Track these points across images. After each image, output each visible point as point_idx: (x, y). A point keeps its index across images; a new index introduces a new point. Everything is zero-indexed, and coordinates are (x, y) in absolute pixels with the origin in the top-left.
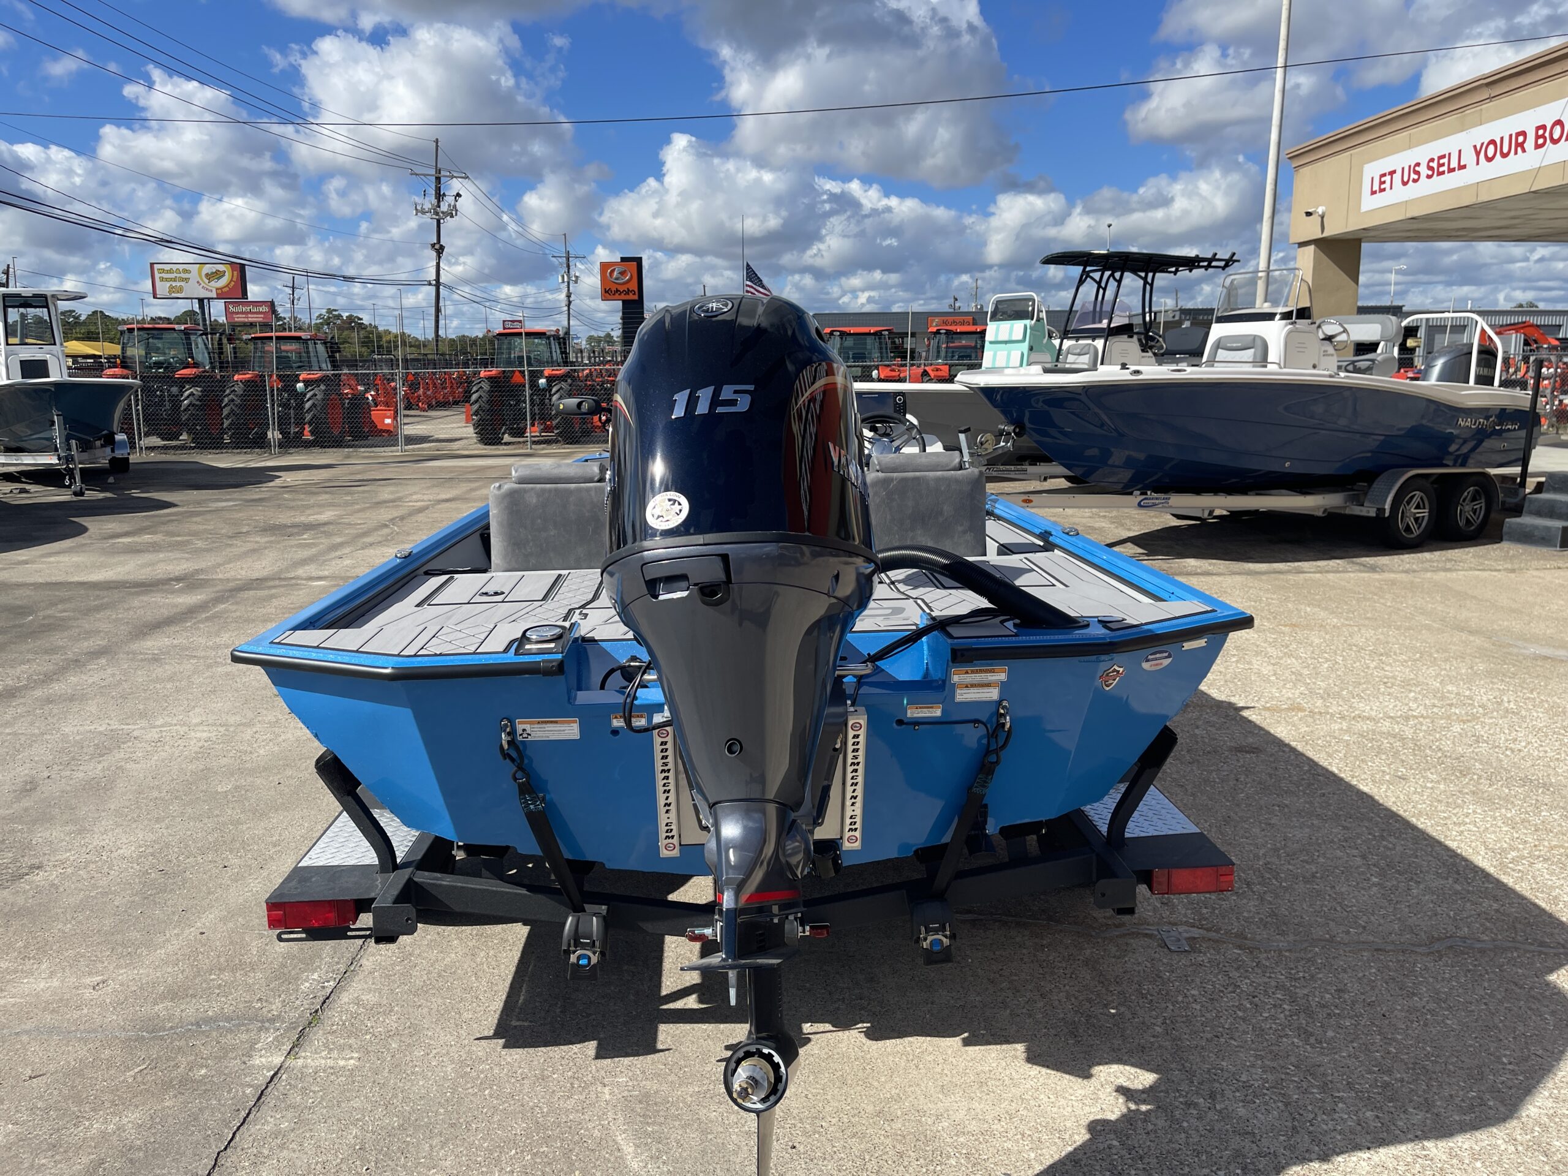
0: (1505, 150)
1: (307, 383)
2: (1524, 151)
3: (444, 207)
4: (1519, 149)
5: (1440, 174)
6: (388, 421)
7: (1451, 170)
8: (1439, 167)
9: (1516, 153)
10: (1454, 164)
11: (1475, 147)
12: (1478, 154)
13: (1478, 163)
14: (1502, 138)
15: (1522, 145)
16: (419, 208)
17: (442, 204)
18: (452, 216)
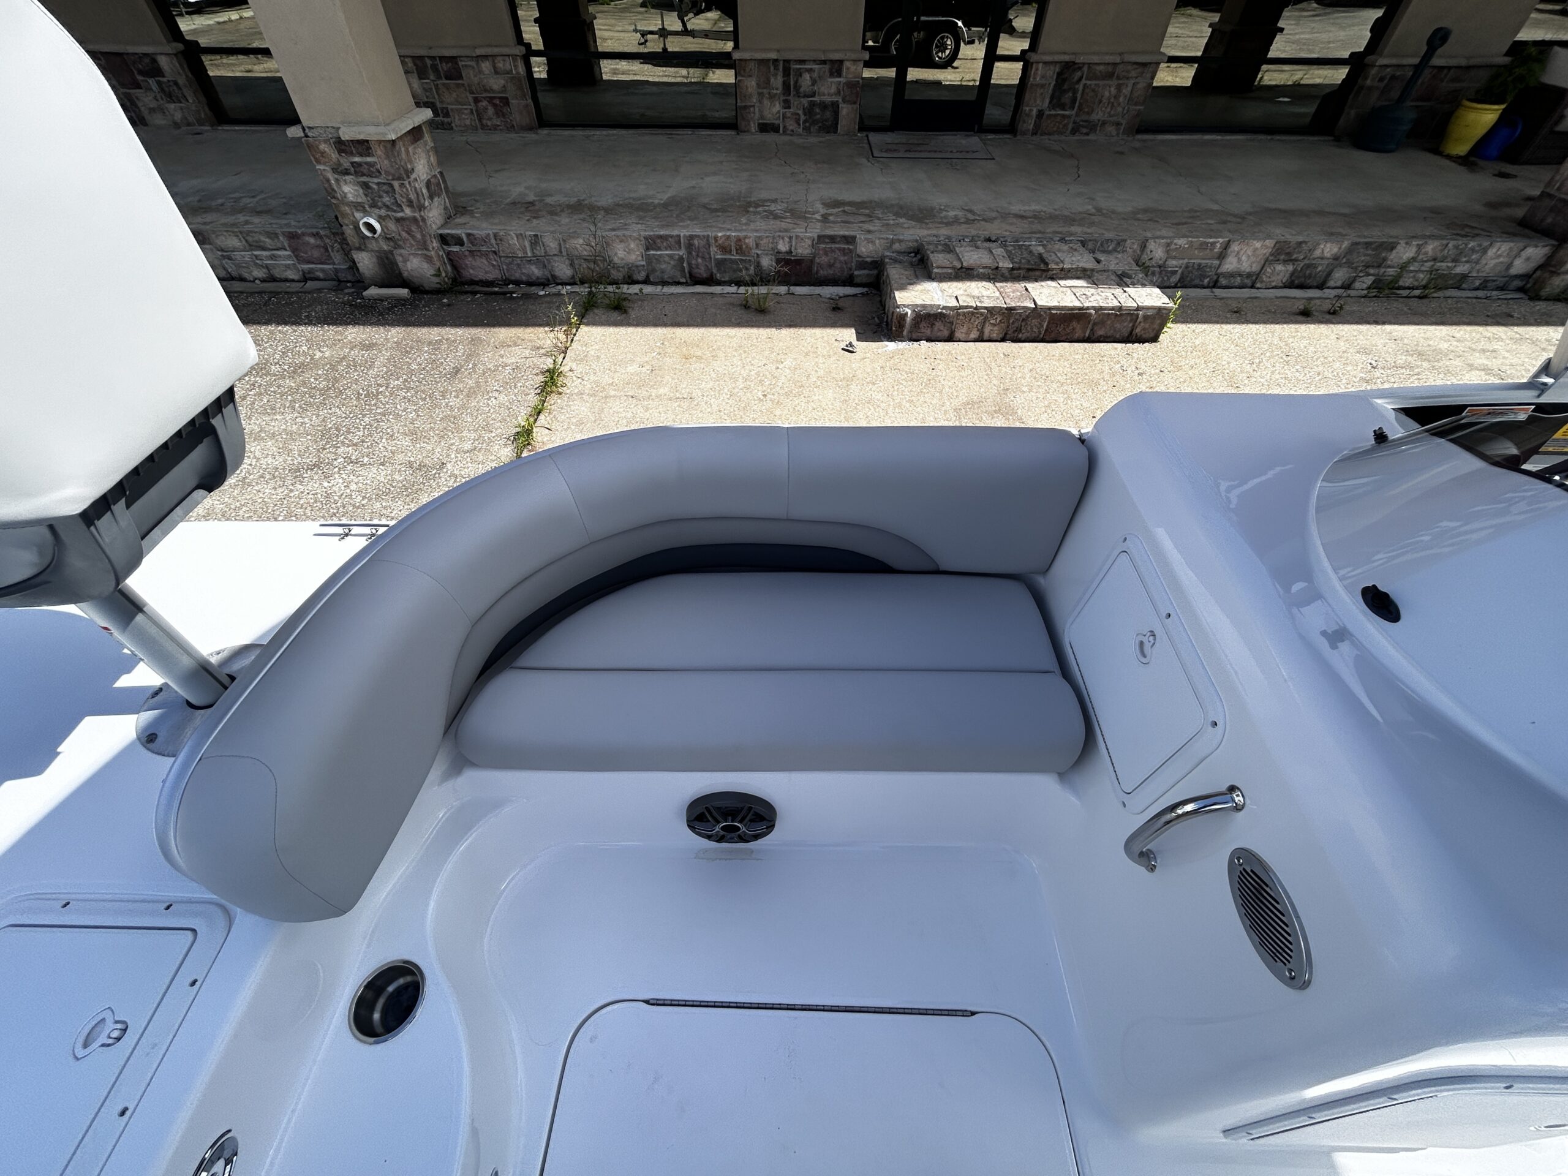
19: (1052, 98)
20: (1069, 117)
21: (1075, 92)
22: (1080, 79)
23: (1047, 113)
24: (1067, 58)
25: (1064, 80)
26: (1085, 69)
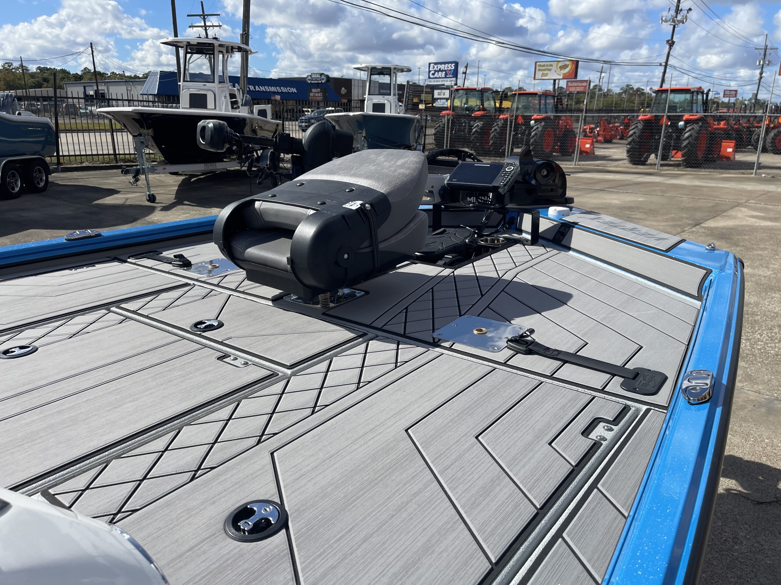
1: (536, 120)
3: (679, 18)
6: (588, 146)
16: (664, 19)
17: (679, 15)
18: (683, 23)
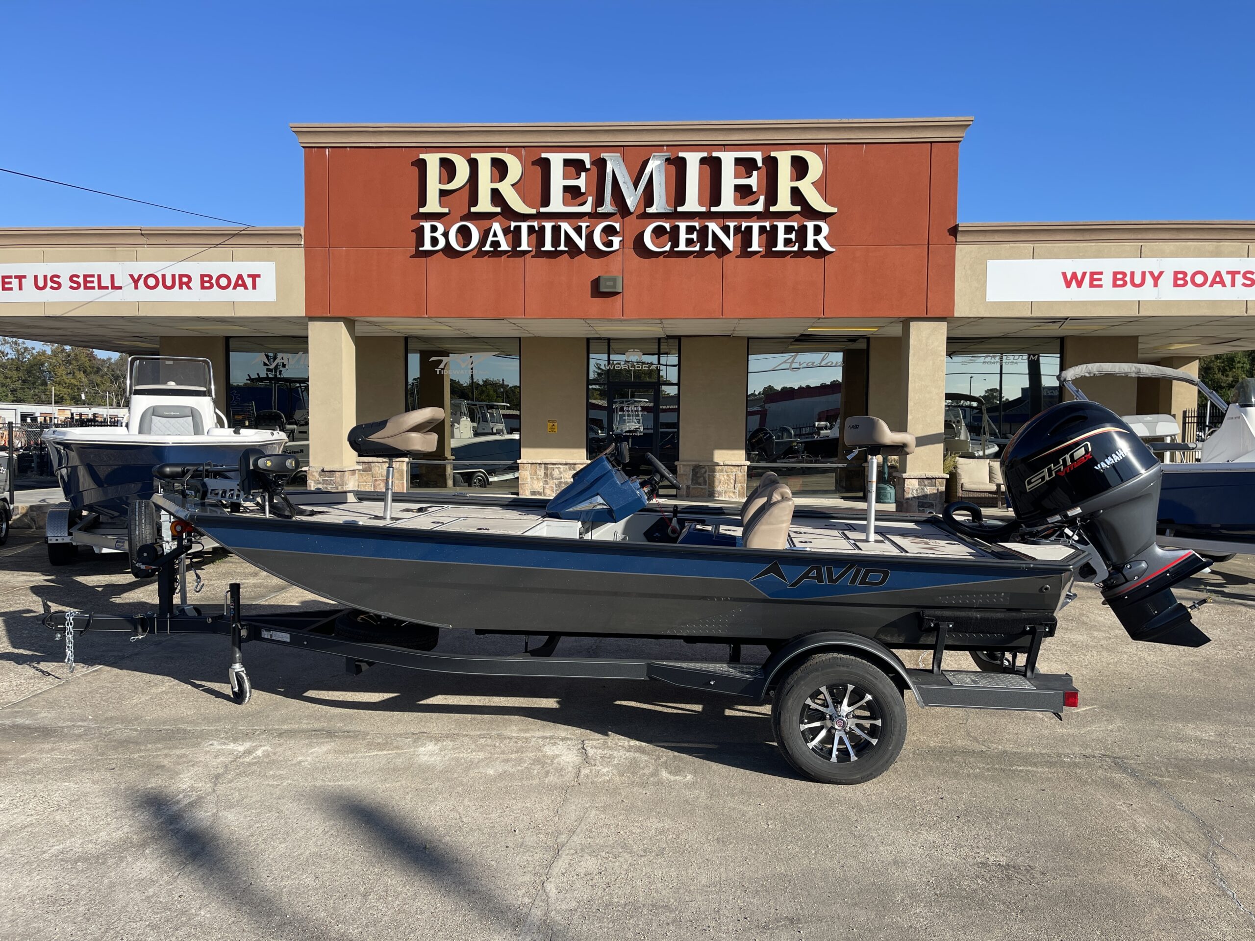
0: (169, 283)
2: (189, 288)
4: (184, 286)
5: (86, 288)
7: (100, 287)
8: (86, 282)
9: (181, 288)
10: (106, 282)
11: (132, 276)
12: (136, 282)
13: (136, 287)
14: (164, 276)
15: (187, 285)
19: (692, 480)
20: (705, 489)
21: (704, 478)
22: (706, 472)
23: (692, 487)
24: (694, 463)
25: (697, 473)
26: (707, 468)
